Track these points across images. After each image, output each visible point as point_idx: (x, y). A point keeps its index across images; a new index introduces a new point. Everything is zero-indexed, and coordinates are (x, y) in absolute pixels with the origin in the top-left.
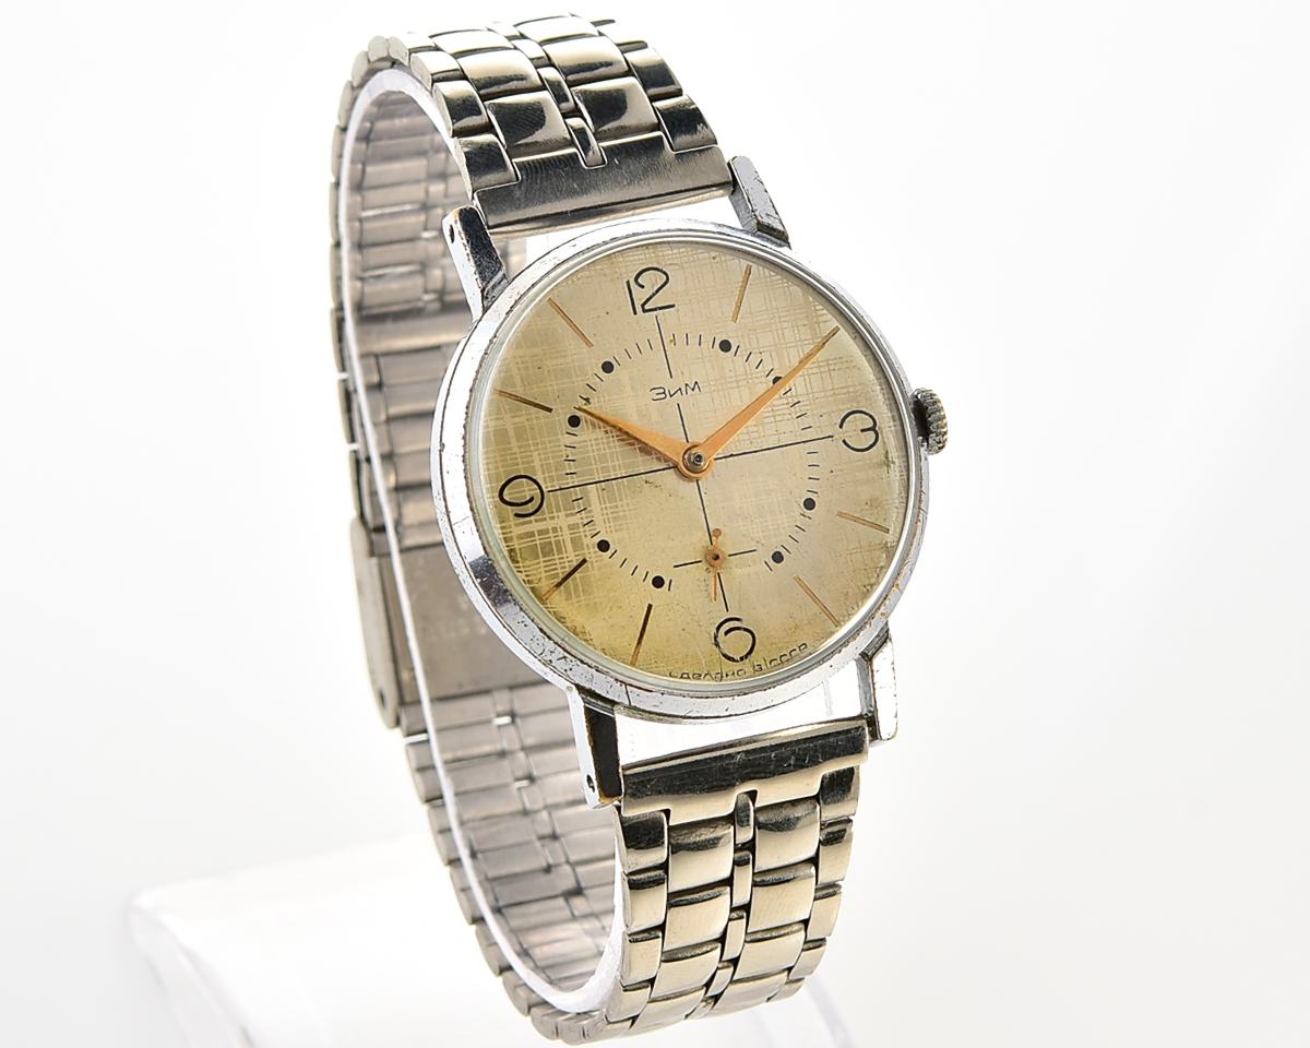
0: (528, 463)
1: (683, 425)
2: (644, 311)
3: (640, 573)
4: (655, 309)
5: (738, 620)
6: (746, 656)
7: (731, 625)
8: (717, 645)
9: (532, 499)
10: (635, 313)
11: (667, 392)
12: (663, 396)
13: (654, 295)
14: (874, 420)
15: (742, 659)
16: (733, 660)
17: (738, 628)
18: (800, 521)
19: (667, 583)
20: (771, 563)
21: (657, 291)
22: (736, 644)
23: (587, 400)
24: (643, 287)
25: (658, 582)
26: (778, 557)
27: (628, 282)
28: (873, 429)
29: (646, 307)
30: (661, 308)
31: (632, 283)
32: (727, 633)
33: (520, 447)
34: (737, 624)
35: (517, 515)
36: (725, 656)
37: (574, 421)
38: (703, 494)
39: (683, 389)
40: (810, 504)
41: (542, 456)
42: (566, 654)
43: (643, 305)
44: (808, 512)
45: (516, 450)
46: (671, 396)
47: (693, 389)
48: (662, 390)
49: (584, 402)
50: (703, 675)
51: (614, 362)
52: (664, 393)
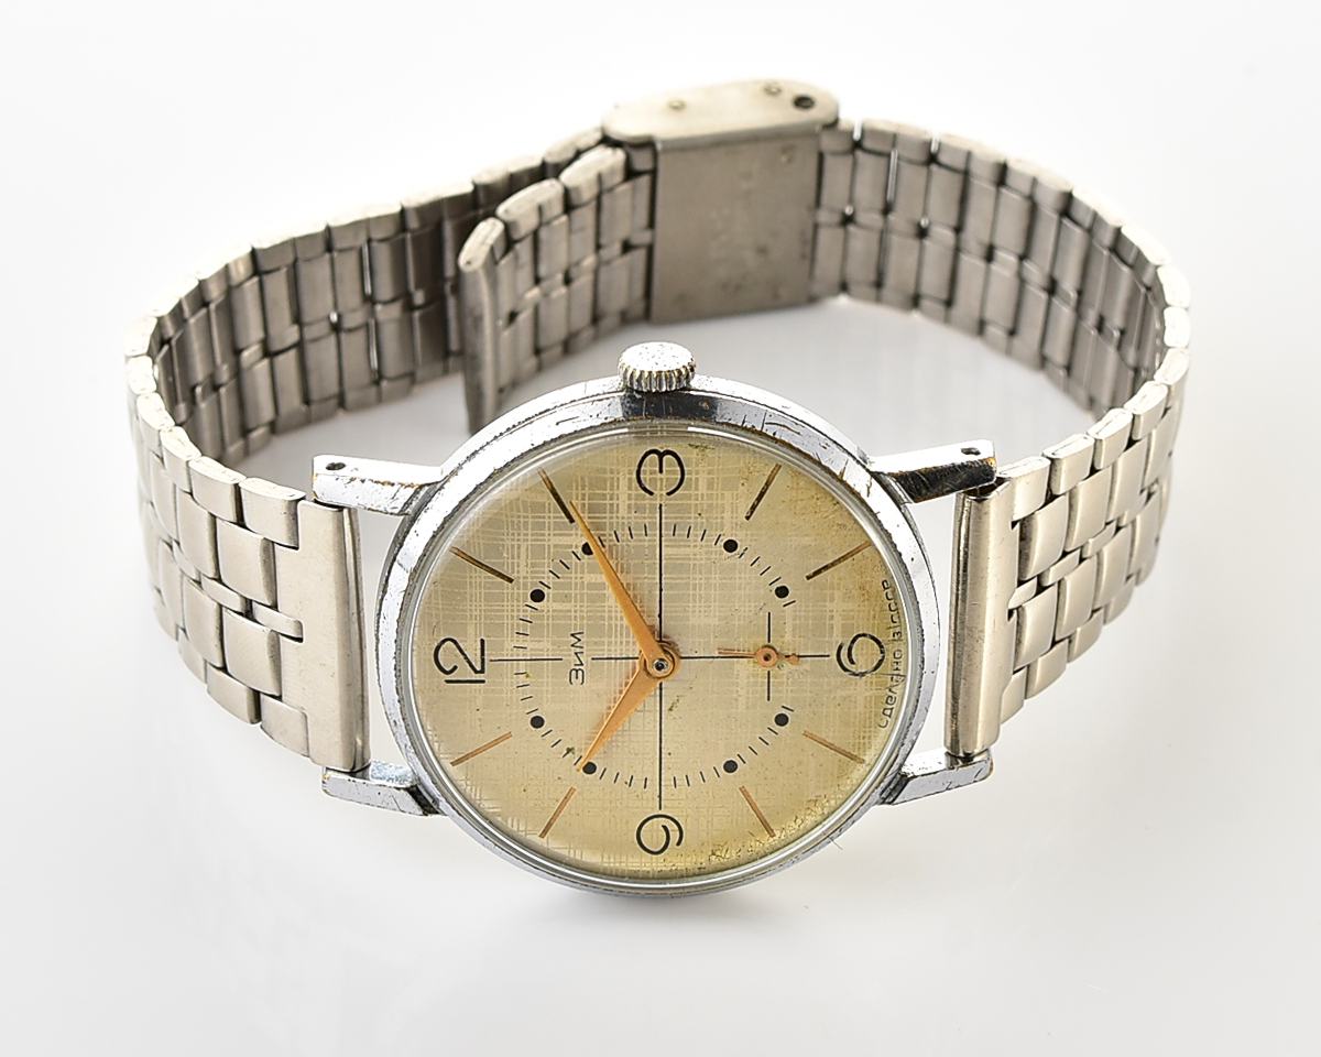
1: (617, 659)
2: (482, 671)
3: (768, 736)
4: (483, 660)
5: (840, 648)
6: (881, 647)
7: (844, 658)
8: (863, 674)
10: (483, 682)
11: (577, 668)
12: (580, 672)
13: (466, 658)
14: (651, 452)
15: (882, 652)
16: (881, 662)
17: (850, 649)
18: (747, 559)
19: (784, 711)
20: (787, 599)
21: (463, 654)
22: (865, 655)
23: (569, 750)
24: (455, 668)
25: (782, 720)
26: (782, 592)
27: (448, 682)
28: (661, 455)
29: (478, 669)
30: (483, 654)
31: (449, 677)
32: (852, 662)
34: (844, 652)
35: (678, 844)
36: (876, 668)
37: (590, 768)
38: (696, 655)
39: (578, 650)
40: (731, 546)
43: (476, 672)
44: (739, 550)
46: (582, 664)
47: (579, 640)
48: (574, 672)
49: (570, 754)
50: (891, 694)
51: (534, 715)
52: (577, 671)
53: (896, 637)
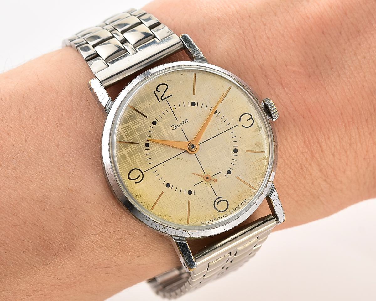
0: (135, 164)
1: (185, 136)
2: (162, 100)
3: (183, 191)
4: (166, 98)
5: (220, 198)
6: (226, 209)
7: (218, 200)
8: (215, 208)
9: (139, 176)
10: (159, 101)
11: (177, 126)
12: (176, 127)
13: (164, 93)
14: (251, 115)
15: (225, 210)
16: (222, 212)
17: (222, 201)
18: (234, 157)
19: (193, 192)
20: (227, 175)
21: (165, 92)
22: (222, 206)
23: (150, 136)
24: (159, 92)
25: (190, 192)
26: (229, 172)
27: (154, 91)
28: (251, 118)
29: (163, 98)
30: (168, 97)
31: (156, 91)
32: (218, 203)
33: (130, 159)
34: (220, 199)
35: (136, 183)
36: (219, 211)
37: (147, 145)
38: (198, 158)
39: (182, 124)
40: (235, 151)
41: (139, 160)
42: (164, 226)
43: (161, 98)
44: (236, 154)
45: (130, 160)
46: (179, 127)
47: (186, 122)
48: (175, 126)
49: (149, 137)
50: (213, 220)
51: (156, 121)
52: (176, 126)
53: (231, 212)
